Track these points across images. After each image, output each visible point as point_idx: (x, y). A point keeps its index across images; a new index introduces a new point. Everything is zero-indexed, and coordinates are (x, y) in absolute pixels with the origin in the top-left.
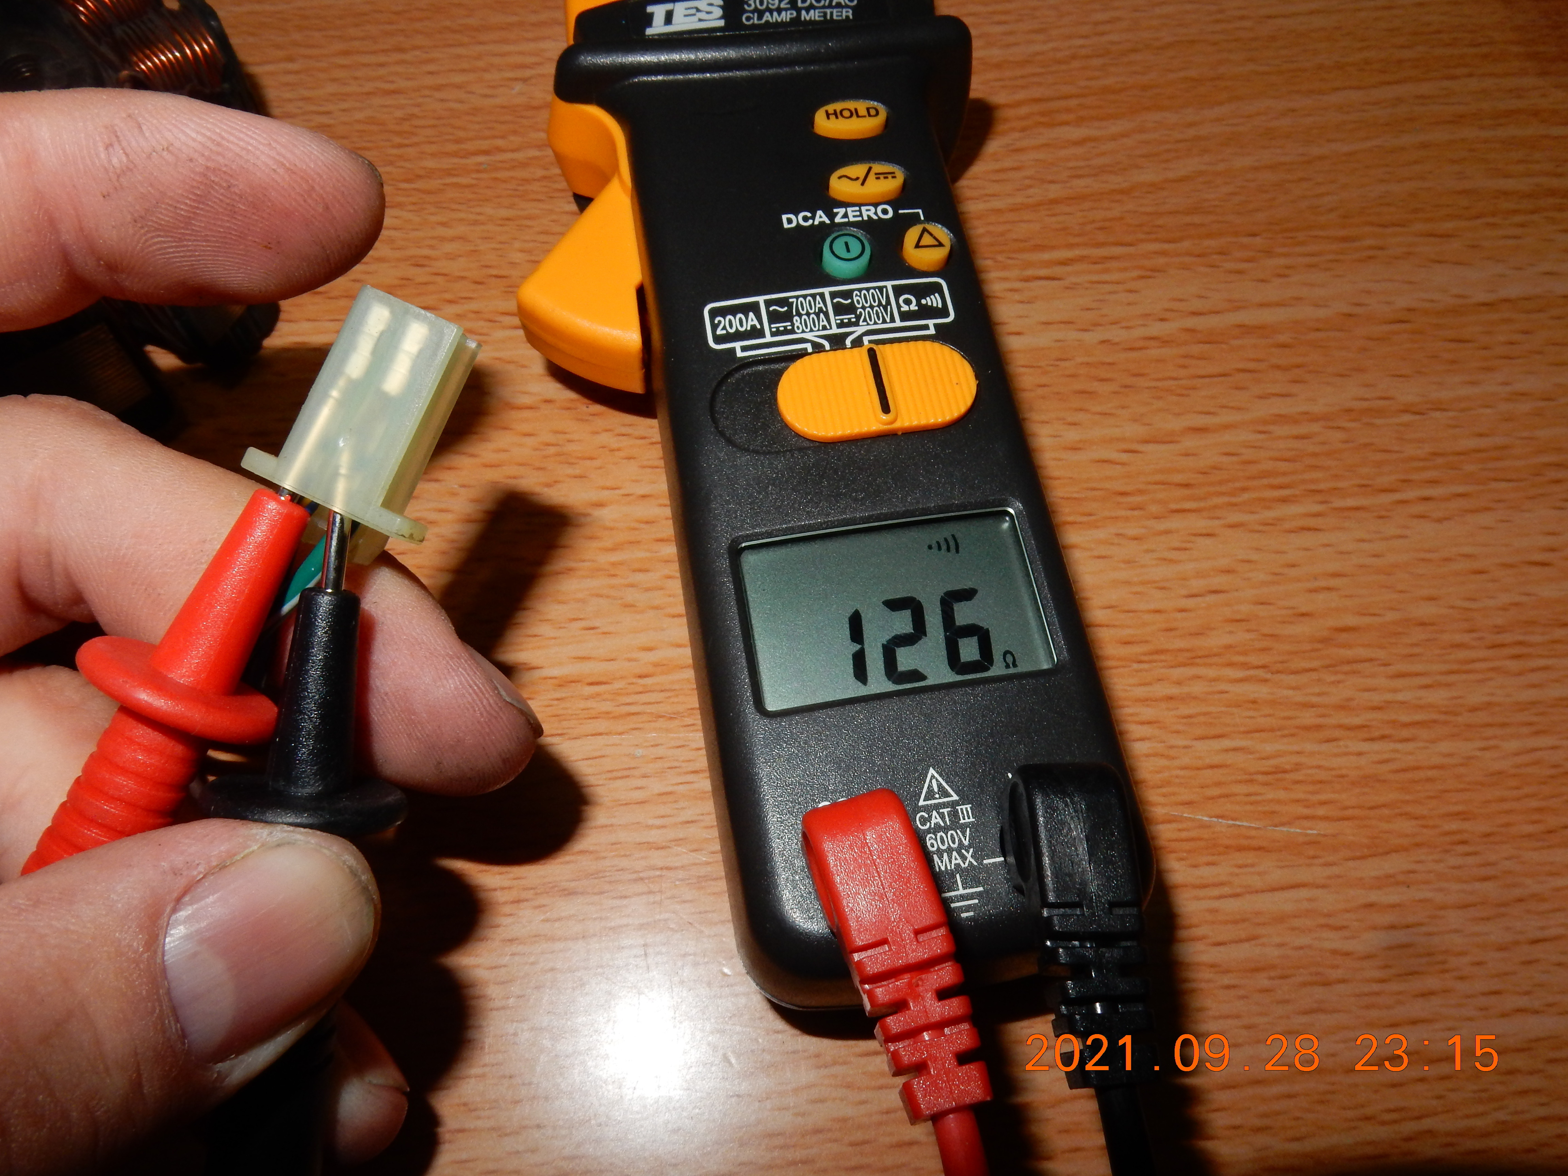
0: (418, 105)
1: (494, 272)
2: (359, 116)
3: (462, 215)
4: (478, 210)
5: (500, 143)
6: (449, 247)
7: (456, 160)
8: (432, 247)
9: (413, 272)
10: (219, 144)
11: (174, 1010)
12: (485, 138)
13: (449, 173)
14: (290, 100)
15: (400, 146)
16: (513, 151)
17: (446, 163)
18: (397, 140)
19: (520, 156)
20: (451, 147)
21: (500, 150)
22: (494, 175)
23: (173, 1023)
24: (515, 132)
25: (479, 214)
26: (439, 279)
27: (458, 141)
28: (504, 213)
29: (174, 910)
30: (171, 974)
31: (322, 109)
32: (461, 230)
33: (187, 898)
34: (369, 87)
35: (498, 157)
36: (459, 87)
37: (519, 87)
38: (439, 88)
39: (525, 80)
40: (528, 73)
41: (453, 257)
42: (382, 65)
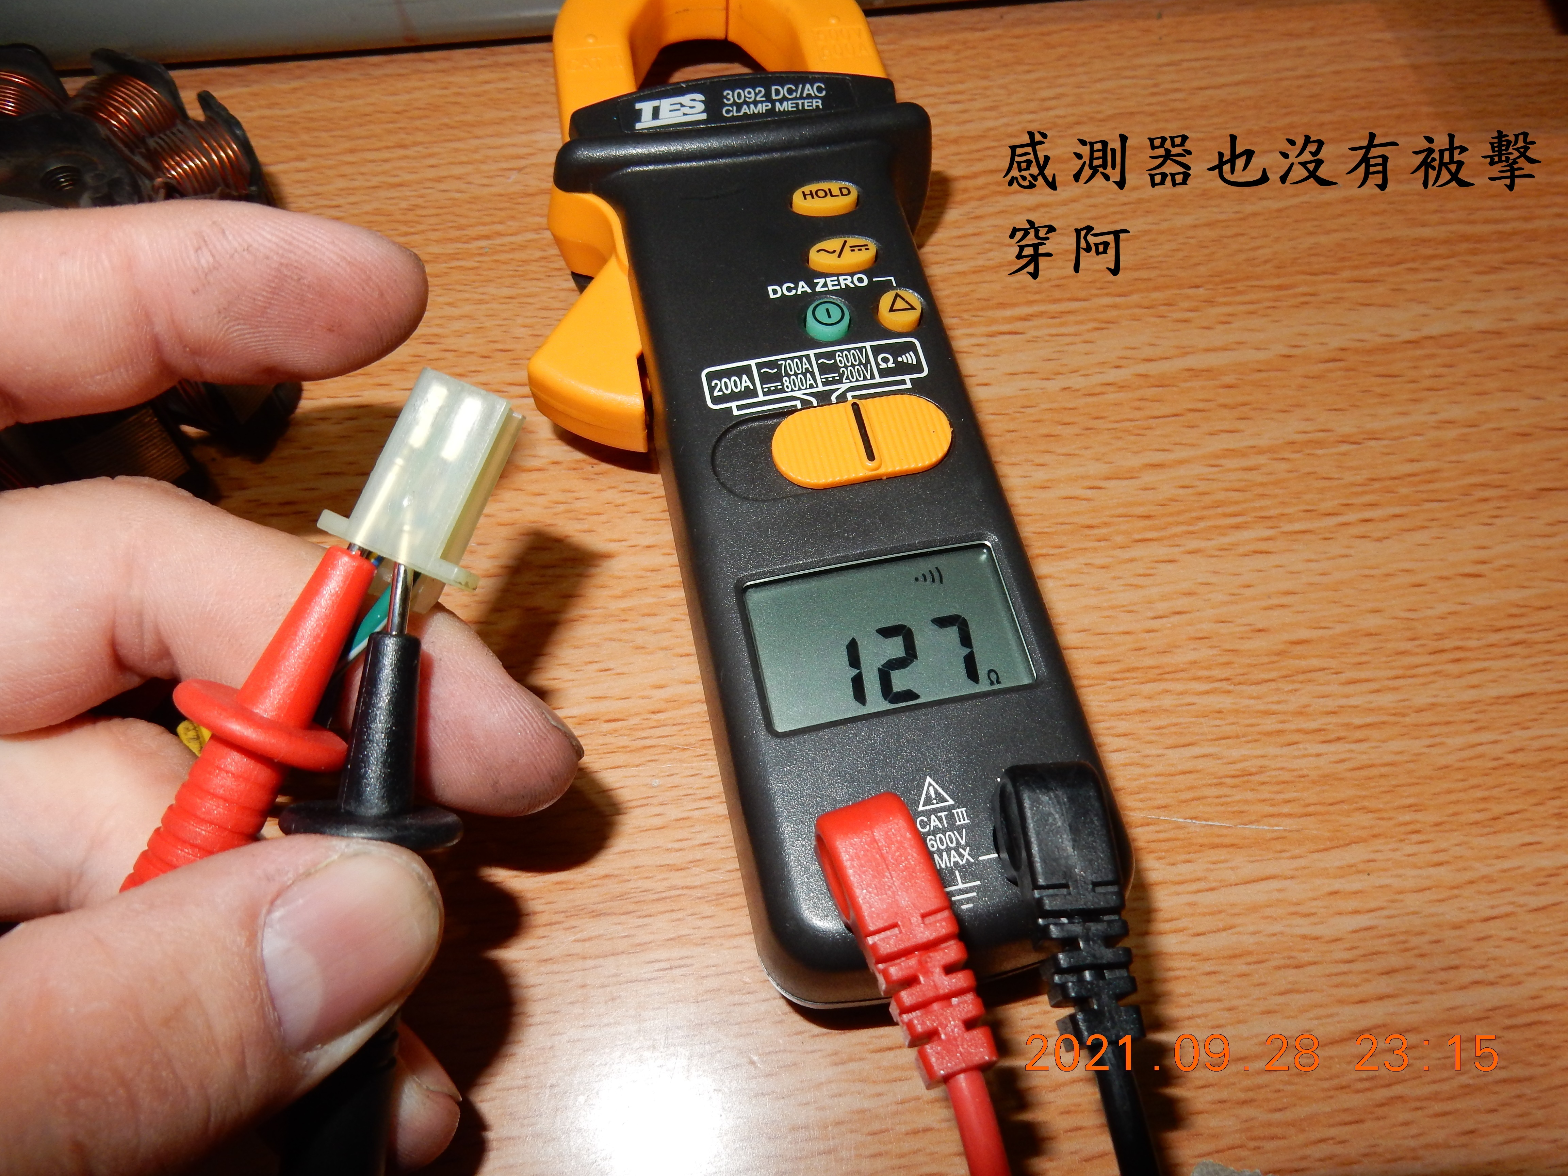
0: (421, 196)
1: (500, 346)
2: (367, 208)
3: (467, 296)
4: (481, 290)
5: (499, 228)
6: (457, 325)
7: (460, 245)
8: (440, 326)
10: (290, 244)
11: (272, 1000)
12: (484, 224)
13: (454, 257)
14: (303, 196)
15: (406, 234)
16: (511, 235)
17: (450, 248)
18: (404, 229)
19: (518, 239)
20: (454, 234)
21: (500, 234)
22: (495, 257)
23: (271, 1011)
24: (513, 218)
25: (483, 294)
26: (447, 354)
27: (460, 228)
28: (506, 292)
29: (269, 912)
30: (269, 967)
32: (467, 309)
33: (279, 902)
34: (375, 181)
35: (498, 241)
36: (458, 178)
37: (514, 176)
38: (439, 180)
39: (519, 170)
40: (522, 163)
41: (460, 334)
42: (386, 161)
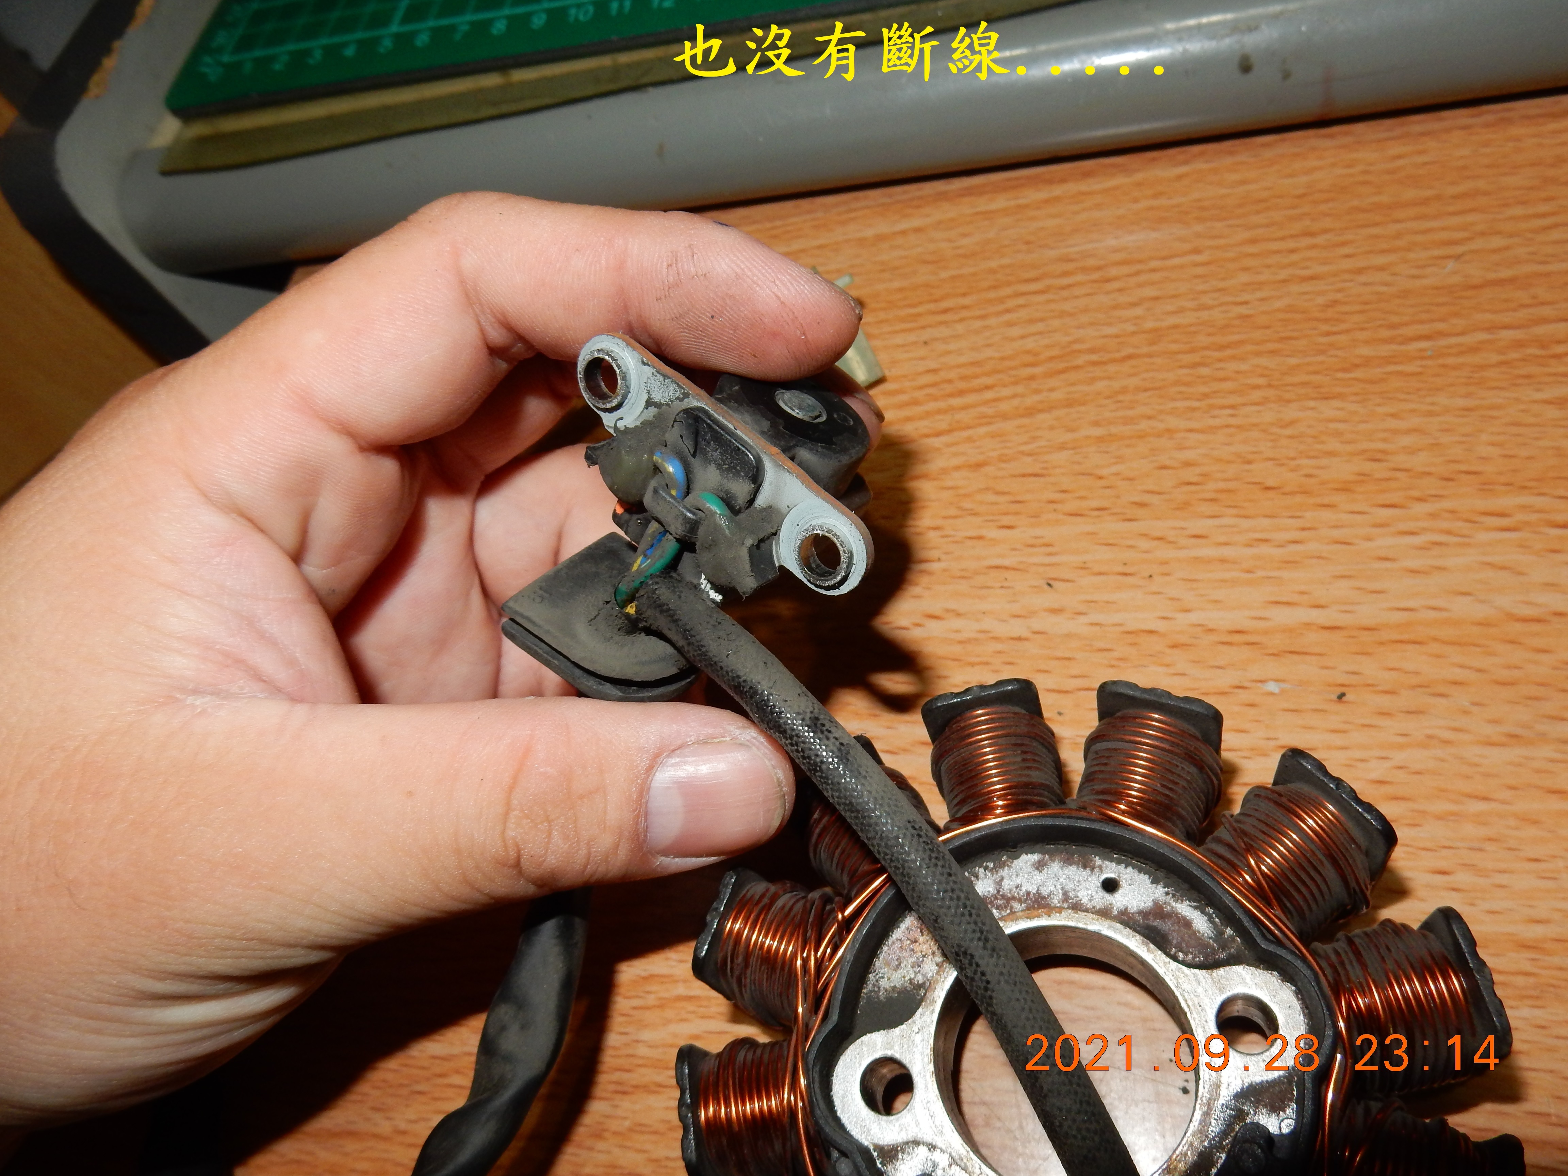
0: (1339, 291)
1: (1463, 467)
2: (1278, 304)
3: (1412, 406)
4: (1429, 400)
5: (1441, 326)
6: (1406, 441)
7: (1394, 347)
8: (1384, 440)
9: (1368, 467)
12: (1422, 322)
13: (1389, 360)
14: (1204, 292)
15: (1328, 334)
16: (1458, 335)
17: (1385, 350)
18: (1325, 328)
19: (1467, 340)
20: (1385, 333)
21: (1442, 334)
22: (1441, 361)
24: (1456, 315)
25: (1433, 404)
26: (1399, 474)
27: (1392, 326)
28: (1461, 402)
31: (1239, 299)
32: (1415, 421)
34: (1283, 274)
35: (1443, 342)
36: (1381, 268)
37: (1451, 265)
38: (1360, 271)
39: (1458, 257)
40: (1459, 249)
41: (1412, 451)
42: (1292, 251)
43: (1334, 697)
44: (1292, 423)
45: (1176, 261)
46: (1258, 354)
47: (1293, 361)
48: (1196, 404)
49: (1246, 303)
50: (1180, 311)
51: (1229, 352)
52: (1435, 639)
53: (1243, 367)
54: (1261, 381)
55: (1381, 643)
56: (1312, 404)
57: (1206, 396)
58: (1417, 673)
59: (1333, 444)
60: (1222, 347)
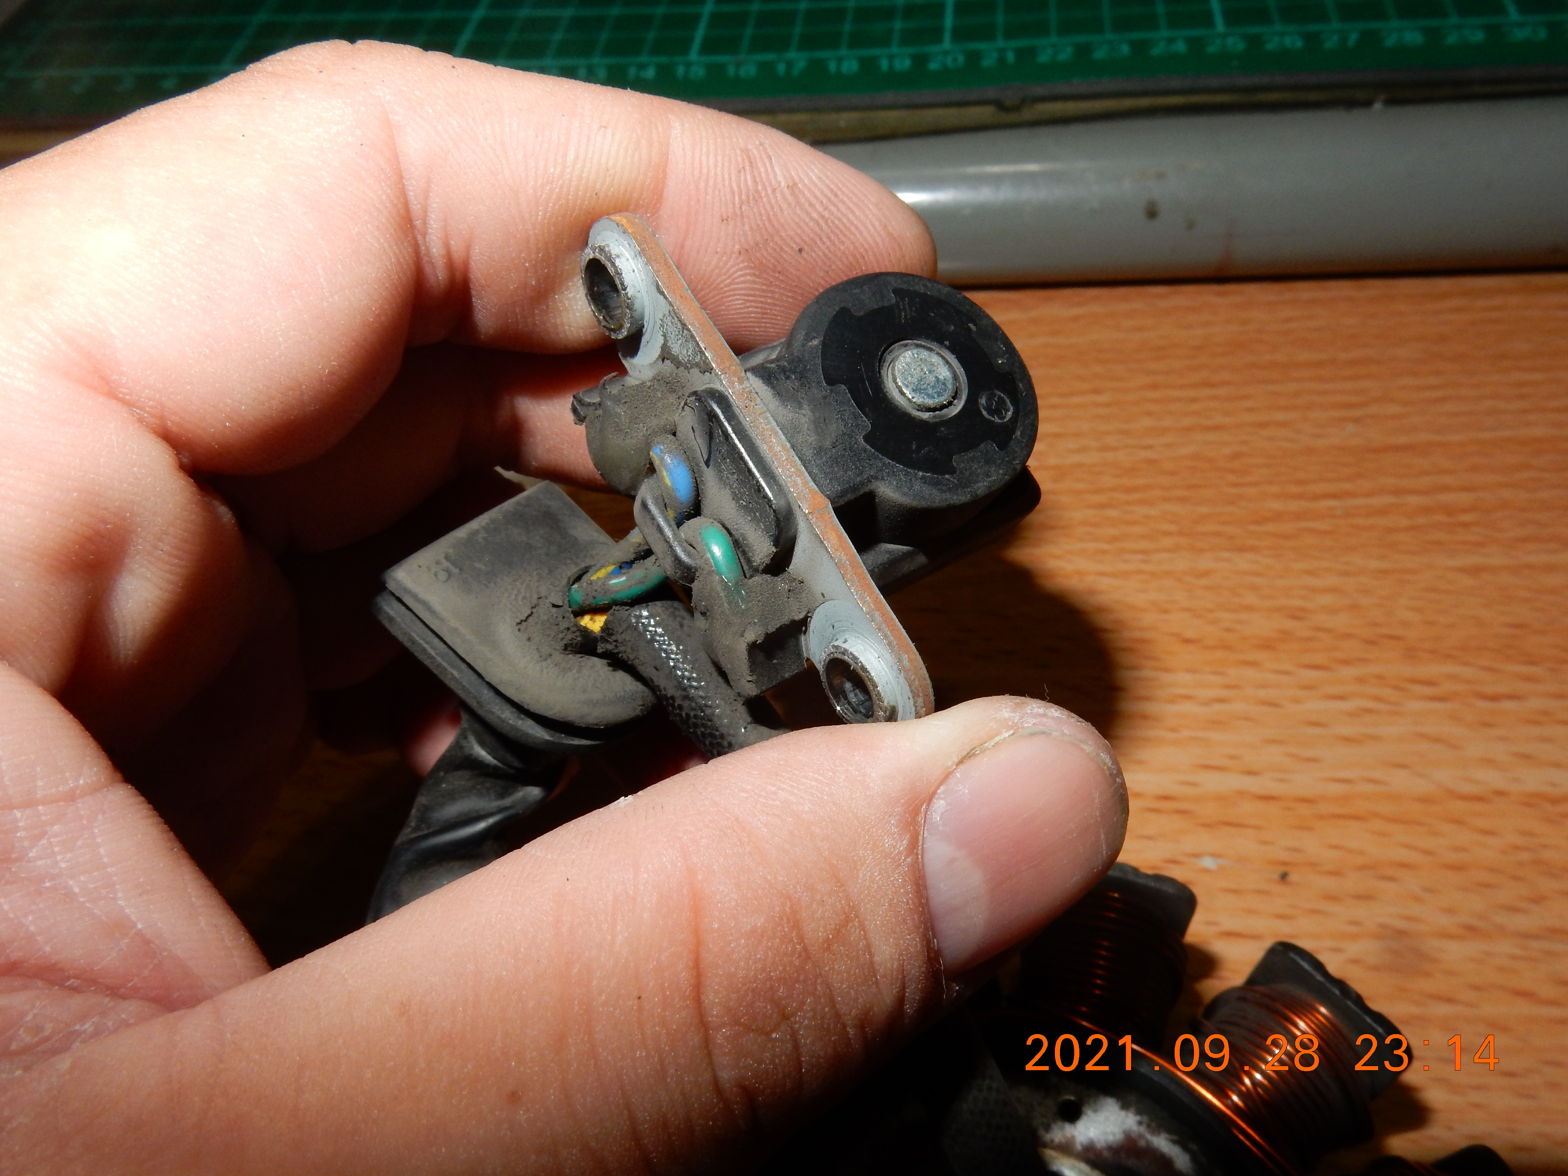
0: (1244, 443)
1: (1385, 631)
2: (1184, 451)
3: (1327, 564)
4: (1343, 559)
5: (1348, 486)
6: (1325, 600)
7: (1303, 503)
8: (1303, 598)
9: (1290, 624)
12: (1328, 481)
13: (1299, 516)
14: (1108, 433)
15: (1236, 485)
16: (1365, 496)
17: (1294, 506)
18: (1233, 478)
19: (1375, 502)
20: (1294, 489)
21: (1349, 494)
22: (1351, 521)
24: (1361, 476)
25: (1347, 564)
26: (1321, 634)
28: (1375, 564)
31: (1143, 443)
32: (1331, 580)
34: (1187, 422)
35: (1351, 502)
36: (1282, 425)
37: (1351, 428)
38: (1263, 425)
39: (1356, 420)
40: (1357, 413)
41: (1332, 611)
42: (1194, 400)
43: (1276, 876)
44: (1206, 574)
45: (1076, 400)
46: (1166, 500)
47: (1204, 510)
48: (1105, 546)
49: (1150, 447)
50: (1083, 450)
51: (1136, 496)
52: (1376, 815)
53: (1153, 512)
54: (1172, 528)
55: (1321, 817)
56: (1226, 555)
57: (1115, 539)
58: (1361, 853)
59: (1250, 599)
60: (1129, 490)
